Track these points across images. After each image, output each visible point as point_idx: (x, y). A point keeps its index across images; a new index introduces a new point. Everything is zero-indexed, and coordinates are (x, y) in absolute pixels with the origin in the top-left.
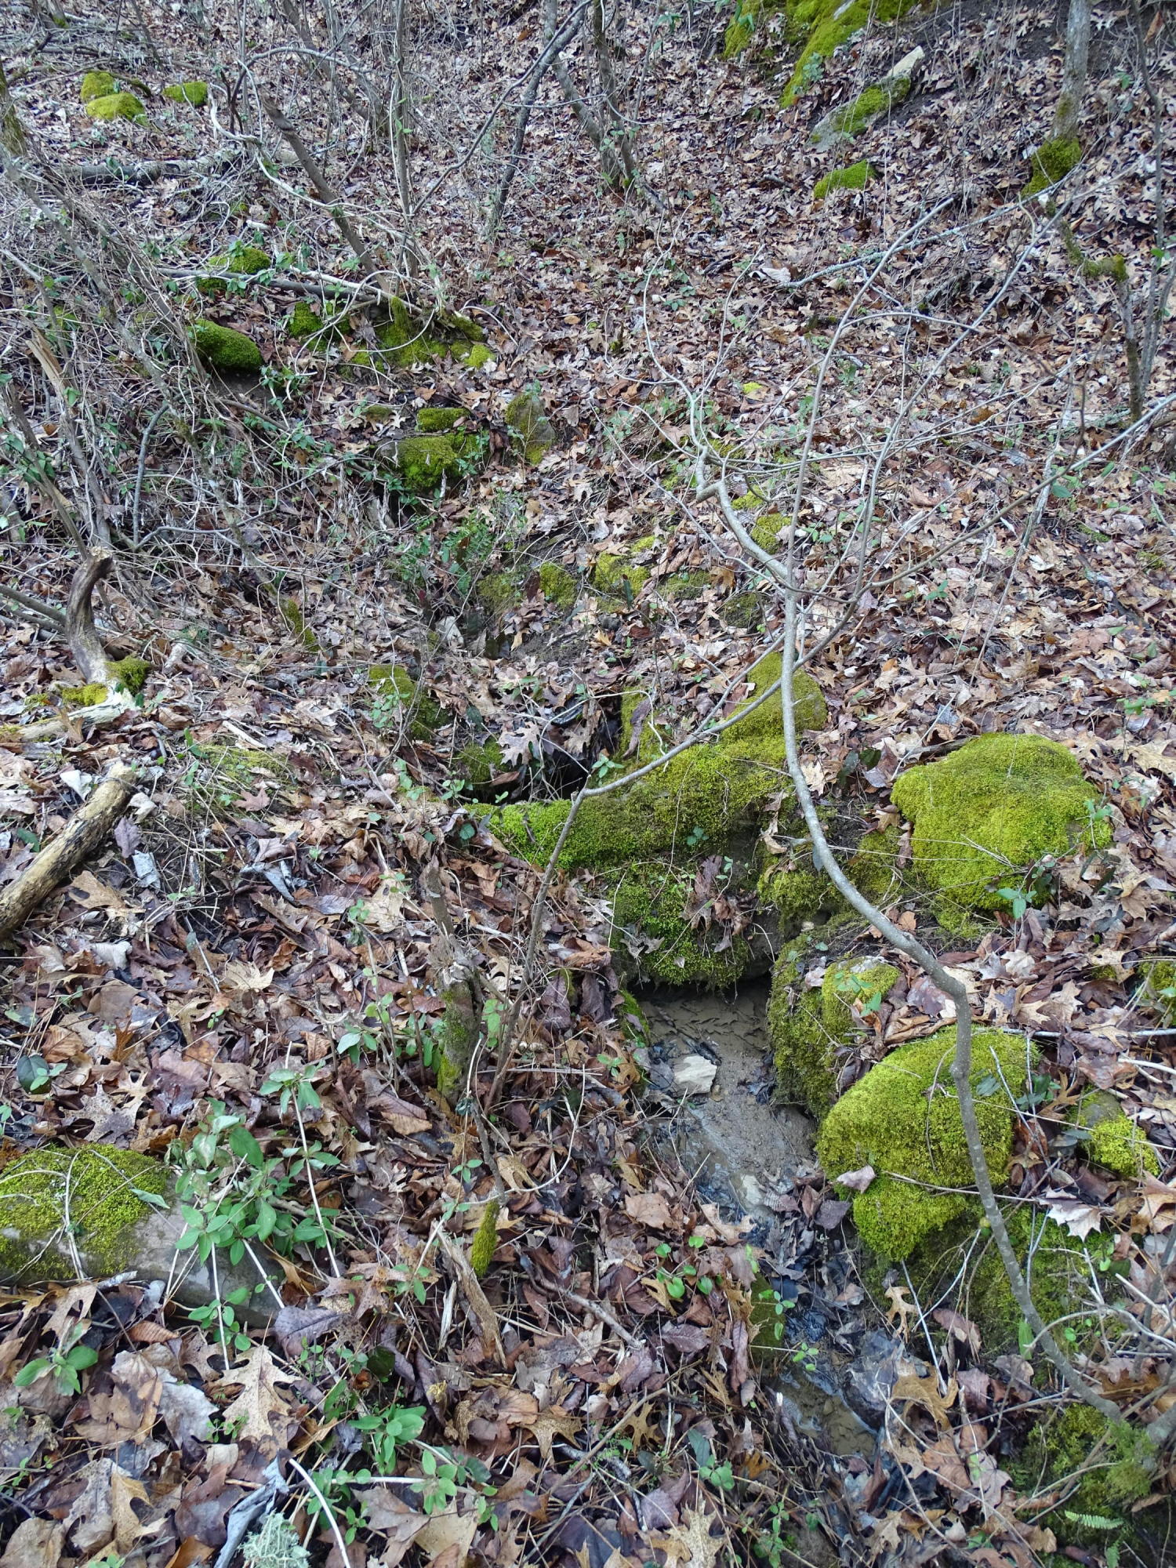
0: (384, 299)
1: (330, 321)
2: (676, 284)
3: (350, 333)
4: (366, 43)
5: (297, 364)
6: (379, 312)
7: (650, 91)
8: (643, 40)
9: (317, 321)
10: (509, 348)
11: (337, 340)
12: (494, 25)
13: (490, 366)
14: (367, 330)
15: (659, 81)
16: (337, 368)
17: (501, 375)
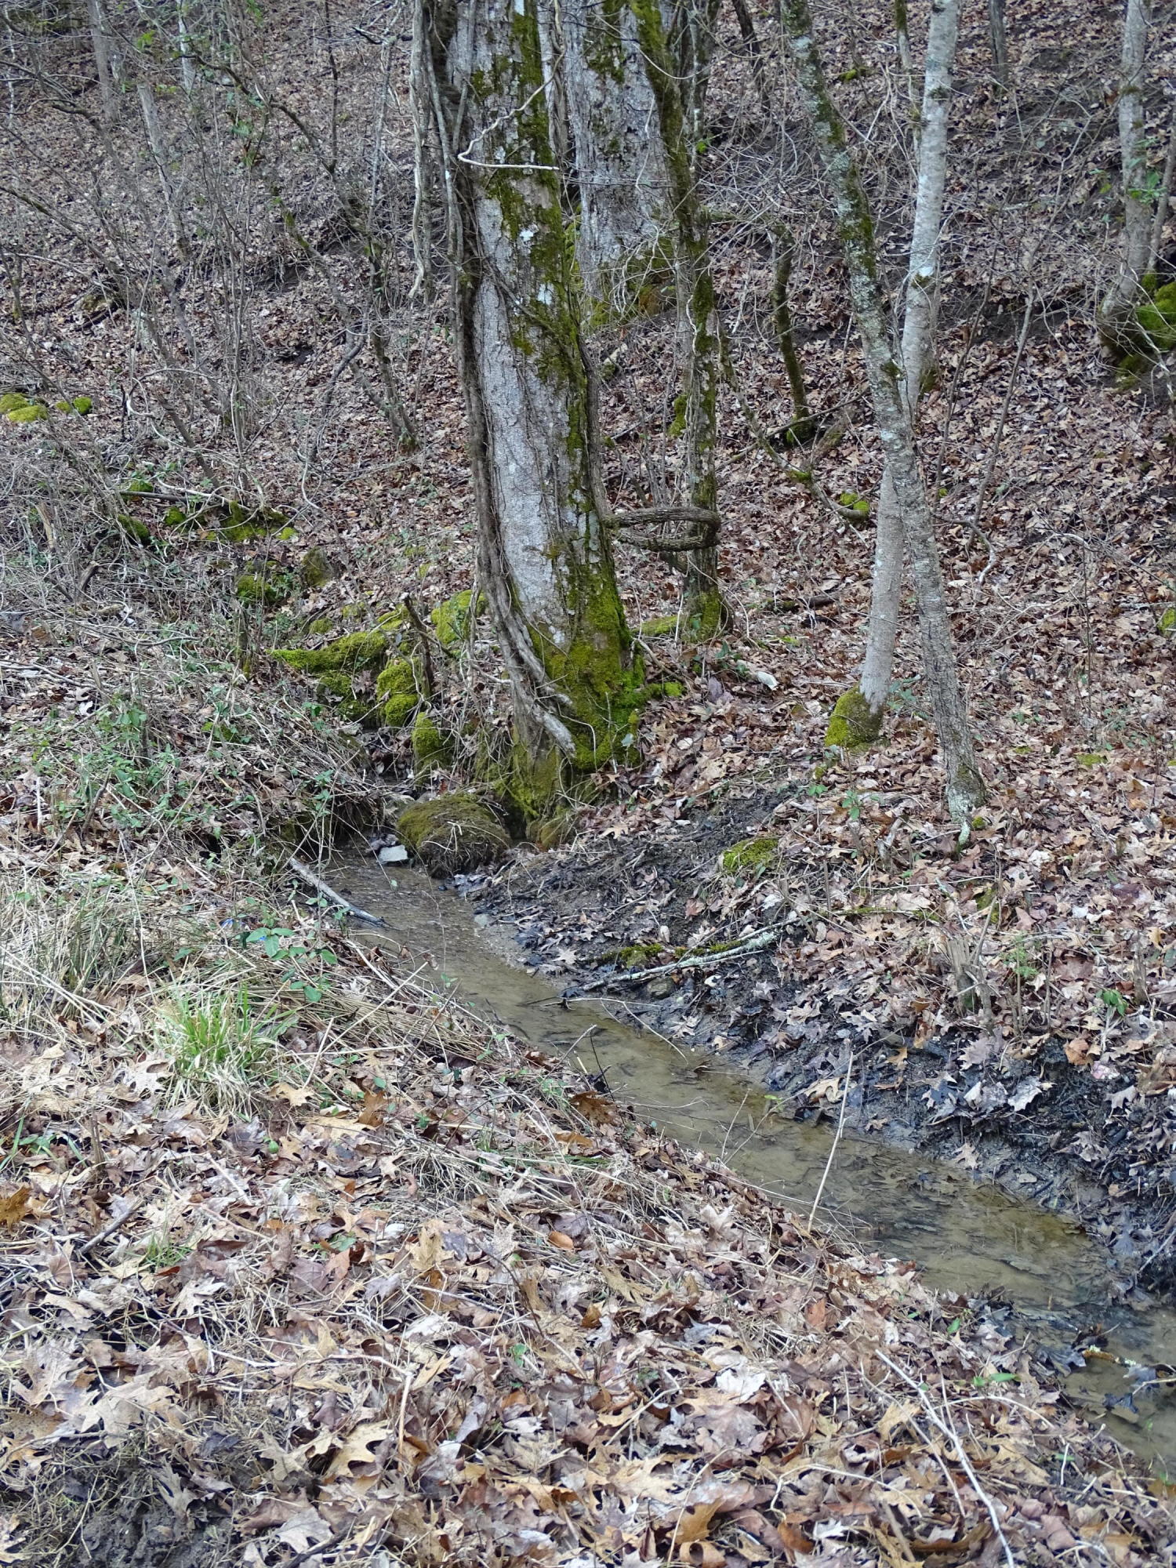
0: (227, 504)
1: (192, 516)
2: (426, 493)
3: (204, 524)
4: (218, 364)
5: (171, 538)
6: (222, 511)
7: (445, 384)
8: (445, 350)
9: (184, 517)
10: (308, 529)
11: (196, 527)
12: (330, 345)
13: (295, 539)
14: (215, 521)
15: (452, 377)
16: (196, 543)
17: (302, 543)
